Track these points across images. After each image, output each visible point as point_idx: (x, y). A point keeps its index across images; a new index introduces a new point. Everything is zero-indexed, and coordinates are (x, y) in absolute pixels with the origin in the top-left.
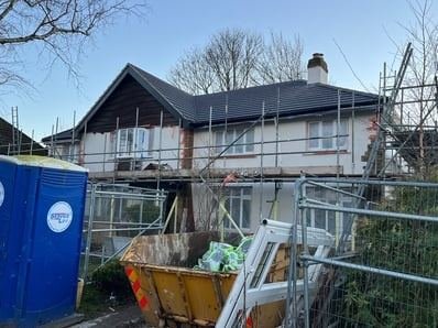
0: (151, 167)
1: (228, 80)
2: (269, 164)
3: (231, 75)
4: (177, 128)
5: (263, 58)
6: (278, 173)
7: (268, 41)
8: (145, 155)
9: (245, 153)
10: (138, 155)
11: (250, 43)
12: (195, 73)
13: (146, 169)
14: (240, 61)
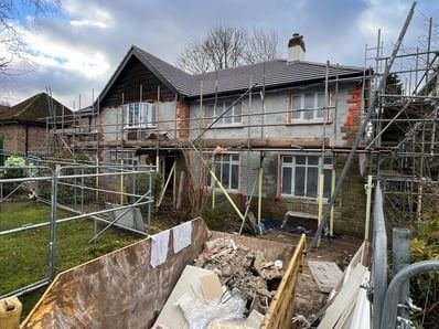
0: (153, 137)
1: (221, 65)
2: (256, 135)
3: (224, 60)
4: (174, 103)
5: (247, 48)
6: (265, 143)
7: (251, 35)
8: (150, 126)
9: (233, 124)
10: (144, 126)
11: (237, 36)
12: (196, 60)
13: (149, 138)
14: (230, 50)
